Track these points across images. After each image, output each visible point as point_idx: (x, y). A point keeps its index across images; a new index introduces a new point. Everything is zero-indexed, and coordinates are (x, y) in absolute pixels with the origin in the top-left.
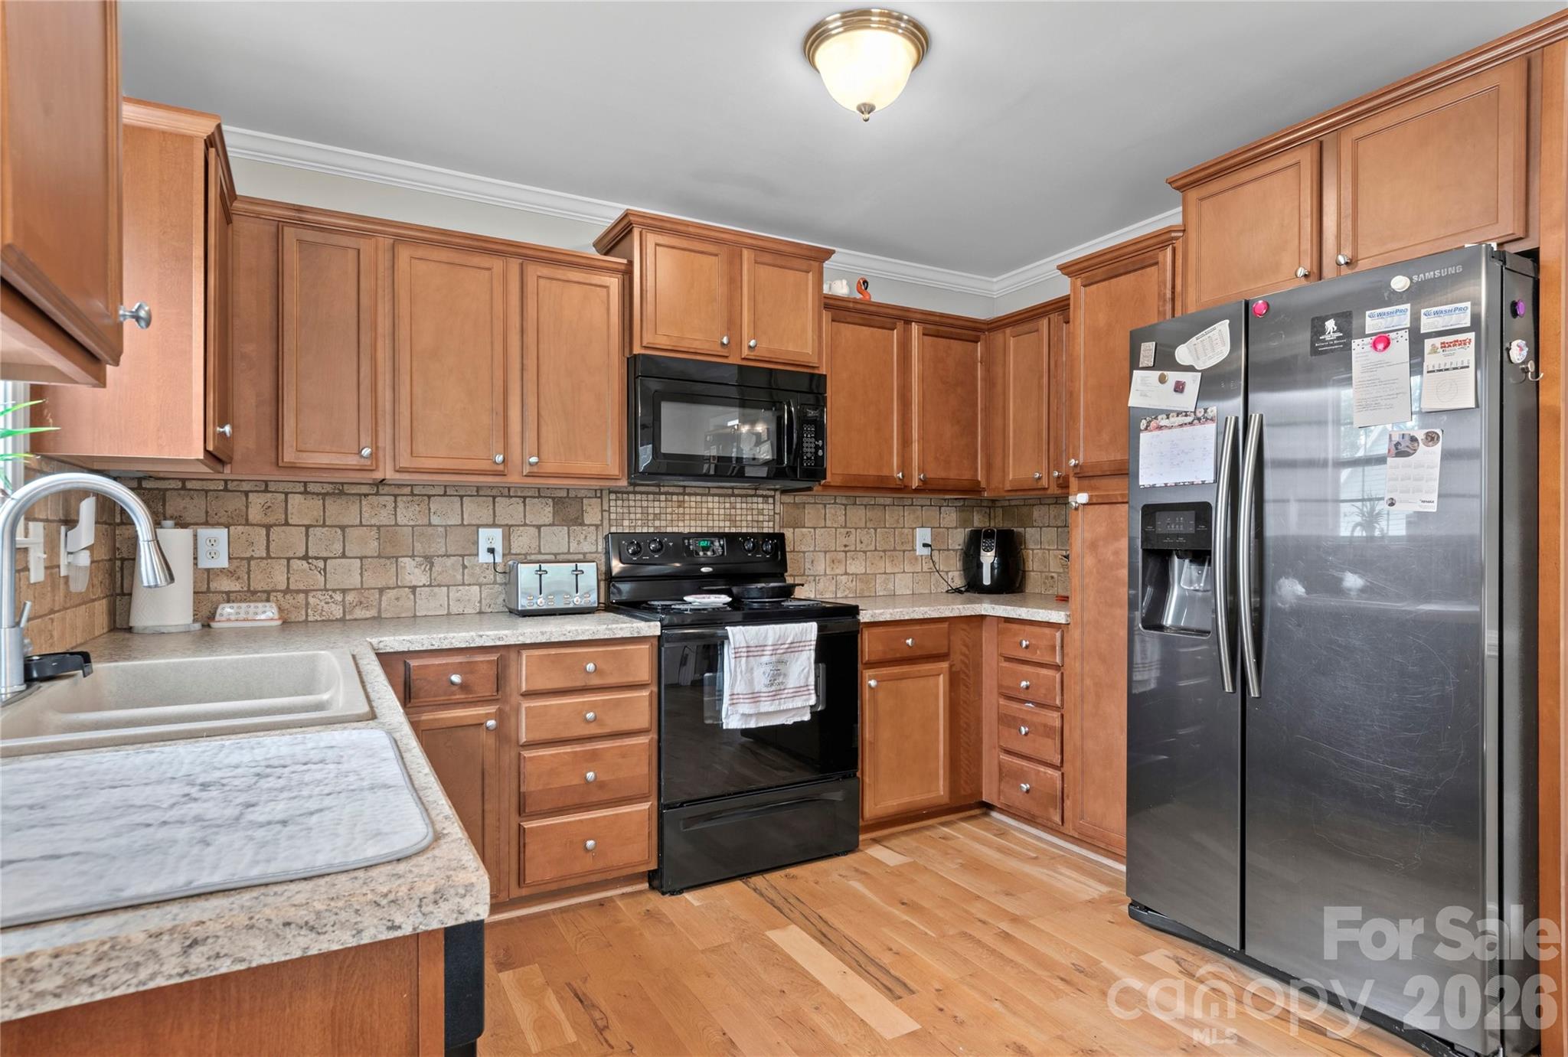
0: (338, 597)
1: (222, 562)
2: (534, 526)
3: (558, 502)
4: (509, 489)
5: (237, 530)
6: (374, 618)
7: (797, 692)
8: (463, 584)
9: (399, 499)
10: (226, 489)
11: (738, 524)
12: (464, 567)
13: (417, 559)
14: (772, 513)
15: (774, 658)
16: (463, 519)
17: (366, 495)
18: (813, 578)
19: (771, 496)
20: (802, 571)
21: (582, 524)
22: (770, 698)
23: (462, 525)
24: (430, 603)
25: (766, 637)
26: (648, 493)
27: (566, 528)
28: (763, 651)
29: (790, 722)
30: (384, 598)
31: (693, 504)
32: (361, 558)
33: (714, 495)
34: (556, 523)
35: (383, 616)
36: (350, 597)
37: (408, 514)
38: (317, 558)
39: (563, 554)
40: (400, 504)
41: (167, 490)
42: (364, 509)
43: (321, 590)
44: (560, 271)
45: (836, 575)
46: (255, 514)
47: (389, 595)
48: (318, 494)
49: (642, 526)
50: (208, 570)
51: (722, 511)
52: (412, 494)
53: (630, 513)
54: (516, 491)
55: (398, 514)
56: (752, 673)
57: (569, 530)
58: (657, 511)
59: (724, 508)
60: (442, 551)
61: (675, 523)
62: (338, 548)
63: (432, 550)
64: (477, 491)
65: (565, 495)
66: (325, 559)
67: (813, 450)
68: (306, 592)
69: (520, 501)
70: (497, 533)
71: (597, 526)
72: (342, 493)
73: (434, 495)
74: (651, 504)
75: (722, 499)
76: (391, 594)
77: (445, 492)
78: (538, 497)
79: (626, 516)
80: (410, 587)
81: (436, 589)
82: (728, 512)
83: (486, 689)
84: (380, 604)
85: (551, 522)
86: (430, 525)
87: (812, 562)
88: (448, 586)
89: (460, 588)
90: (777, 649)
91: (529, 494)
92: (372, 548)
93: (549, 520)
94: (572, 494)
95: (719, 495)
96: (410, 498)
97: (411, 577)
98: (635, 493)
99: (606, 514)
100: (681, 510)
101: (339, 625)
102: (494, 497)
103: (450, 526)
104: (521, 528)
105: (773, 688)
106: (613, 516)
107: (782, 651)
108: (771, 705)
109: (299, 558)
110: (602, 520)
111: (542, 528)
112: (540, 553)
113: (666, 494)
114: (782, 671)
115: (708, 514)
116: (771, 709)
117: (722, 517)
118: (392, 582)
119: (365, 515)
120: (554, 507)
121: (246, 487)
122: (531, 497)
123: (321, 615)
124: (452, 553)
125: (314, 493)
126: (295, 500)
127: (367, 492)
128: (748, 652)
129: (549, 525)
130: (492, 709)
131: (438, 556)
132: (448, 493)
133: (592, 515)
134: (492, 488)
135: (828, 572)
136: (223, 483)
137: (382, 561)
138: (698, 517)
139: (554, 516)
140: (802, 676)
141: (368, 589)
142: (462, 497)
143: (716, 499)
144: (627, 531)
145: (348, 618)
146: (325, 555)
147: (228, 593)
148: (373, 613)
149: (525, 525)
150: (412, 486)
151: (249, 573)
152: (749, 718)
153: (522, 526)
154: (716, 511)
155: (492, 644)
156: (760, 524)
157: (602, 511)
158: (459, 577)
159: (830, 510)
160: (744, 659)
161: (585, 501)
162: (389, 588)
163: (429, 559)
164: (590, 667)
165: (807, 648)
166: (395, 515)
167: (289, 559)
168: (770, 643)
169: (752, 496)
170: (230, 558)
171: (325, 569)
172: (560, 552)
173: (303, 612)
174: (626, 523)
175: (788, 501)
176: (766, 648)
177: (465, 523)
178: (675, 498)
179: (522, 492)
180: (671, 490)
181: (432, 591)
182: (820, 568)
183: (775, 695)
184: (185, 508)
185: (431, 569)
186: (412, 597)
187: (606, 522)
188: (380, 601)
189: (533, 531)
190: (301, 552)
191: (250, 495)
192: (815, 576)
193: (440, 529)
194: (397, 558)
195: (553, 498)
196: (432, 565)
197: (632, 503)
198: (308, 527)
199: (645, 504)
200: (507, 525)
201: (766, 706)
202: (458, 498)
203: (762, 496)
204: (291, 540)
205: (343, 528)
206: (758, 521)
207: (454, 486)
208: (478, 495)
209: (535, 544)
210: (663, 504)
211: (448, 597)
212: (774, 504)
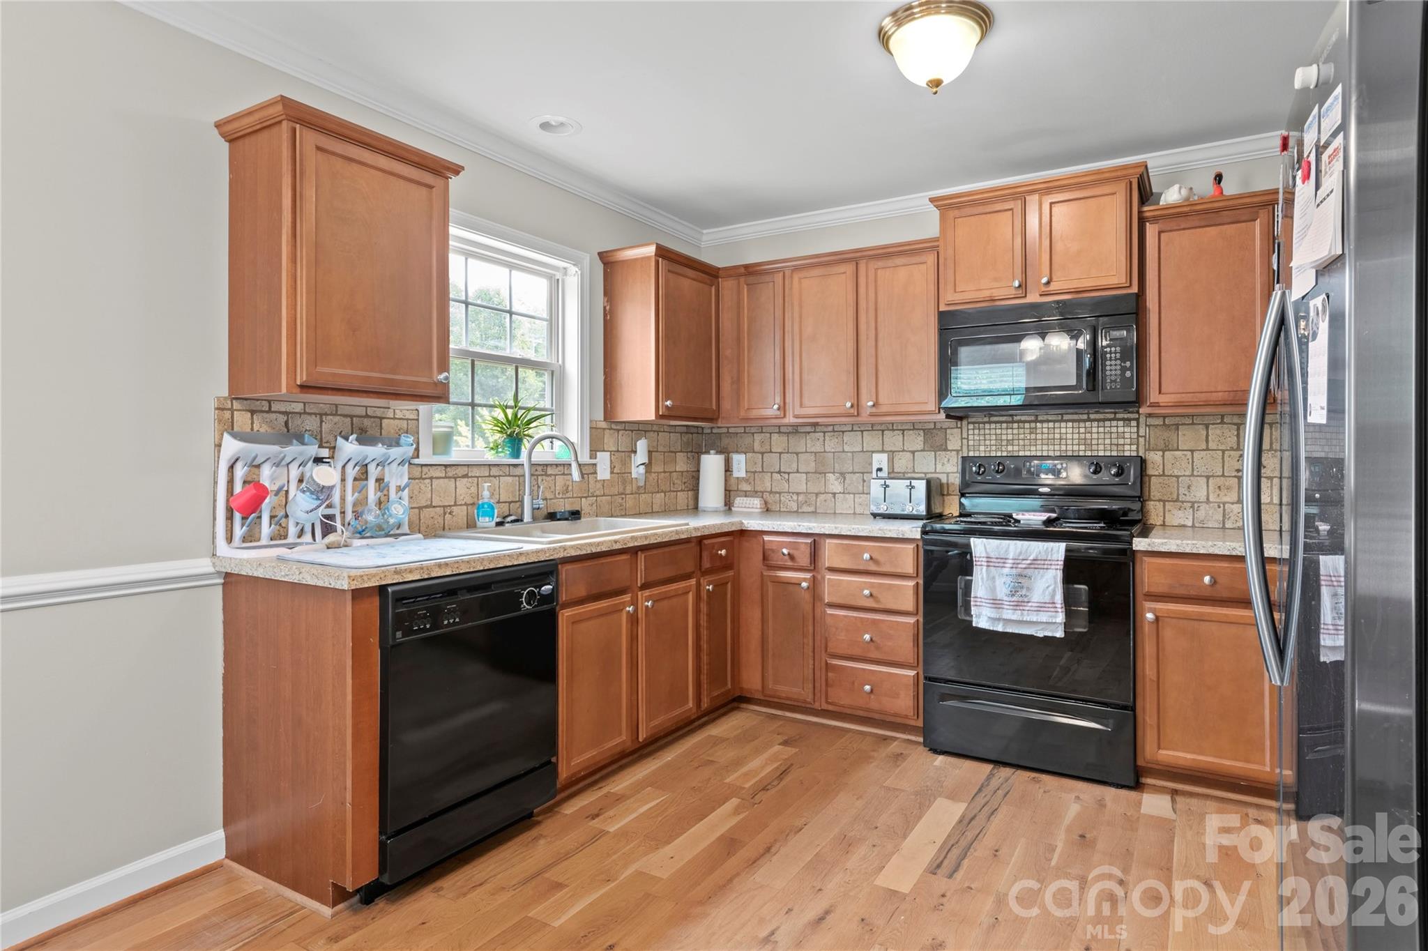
0: (795, 497)
1: (742, 474)
2: (909, 451)
3: (927, 432)
4: (893, 424)
5: (749, 455)
6: (813, 512)
7: (1041, 608)
8: (863, 493)
9: (826, 434)
10: (745, 432)
11: (1095, 447)
12: (864, 481)
13: (836, 475)
14: (1135, 436)
15: (1014, 571)
16: (863, 448)
17: (809, 433)
18: (1189, 505)
19: (1134, 419)
20: (1175, 497)
21: (946, 450)
22: (1011, 607)
23: (863, 451)
24: (845, 504)
25: (1007, 551)
26: (1002, 422)
27: (933, 453)
28: (1004, 563)
29: (1040, 634)
30: (818, 500)
31: (1045, 430)
32: (806, 473)
33: (1067, 421)
34: (926, 449)
35: (818, 511)
36: (801, 498)
37: (831, 444)
38: (784, 473)
39: (931, 473)
40: (827, 438)
41: (721, 433)
42: (808, 442)
43: (786, 492)
44: (891, 261)
45: (1224, 504)
46: (757, 447)
47: (821, 498)
48: (785, 433)
49: (996, 451)
50: (738, 478)
51: (1076, 436)
52: (834, 431)
53: (985, 440)
54: (897, 426)
55: (826, 445)
56: (994, 582)
57: (935, 454)
58: (1010, 437)
59: (1079, 433)
60: (850, 470)
61: (1027, 448)
62: (794, 466)
63: (845, 468)
64: (872, 427)
65: (933, 427)
66: (789, 473)
67: (1119, 372)
68: (780, 493)
69: (901, 432)
70: (884, 457)
71: (958, 451)
72: (797, 432)
73: (846, 431)
74: (1004, 432)
75: (1076, 425)
76: (822, 497)
77: (853, 428)
78: (913, 430)
79: (982, 443)
80: (832, 493)
81: (847, 496)
82: (1082, 436)
83: (804, 560)
84: (816, 504)
85: (922, 448)
86: (843, 451)
87: (1189, 487)
88: (854, 494)
89: (861, 495)
90: (1018, 564)
91: (906, 428)
92: (812, 467)
93: (920, 447)
94: (938, 426)
95: (1073, 421)
96: (832, 433)
97: (833, 487)
98: (990, 422)
99: (965, 441)
100: (1033, 436)
101: (795, 514)
102: (883, 431)
103: (855, 452)
104: (901, 453)
105: (1015, 599)
106: (971, 443)
107: (1024, 566)
108: (1013, 614)
109: (776, 472)
110: (962, 447)
111: (916, 453)
112: (914, 472)
113: (1018, 422)
114: (1025, 585)
115: (1061, 439)
116: (1014, 617)
117: (1076, 442)
118: (822, 490)
119: (808, 446)
120: (924, 437)
121: (753, 430)
122: (908, 430)
123: (787, 508)
124: (857, 471)
125: (783, 433)
126: (775, 437)
127: (809, 431)
128: (988, 562)
129: (921, 451)
130: (808, 575)
131: (848, 473)
132: (854, 429)
133: (954, 442)
134: (881, 424)
135: (1211, 500)
136: (743, 429)
137: (818, 475)
138: (1051, 442)
139: (924, 444)
140: (1047, 593)
141: (811, 493)
142: (862, 431)
143: (1070, 424)
144: (983, 455)
145: (800, 511)
146: (788, 471)
147: (746, 491)
148: (811, 509)
149: (903, 451)
150: (833, 425)
151: (754, 480)
152: (997, 622)
153: (902, 451)
154: (1069, 436)
155: (806, 532)
156: (1120, 448)
157: (962, 439)
158: (861, 488)
159: (1214, 432)
160: (985, 568)
161: (948, 431)
162: (821, 493)
163: (843, 474)
164: (866, 556)
165: (1053, 567)
166: (824, 445)
167: (772, 473)
168: (1011, 557)
169: (1110, 420)
170: (746, 472)
171: (788, 480)
172: (929, 471)
173: (778, 506)
174: (982, 448)
175: (1156, 423)
176: (1007, 561)
177: (865, 450)
178: (1027, 425)
179: (902, 426)
180: (1023, 418)
181: (844, 497)
182: (1199, 492)
183: (1017, 606)
184: (729, 443)
185: (844, 482)
186: (833, 500)
187: (965, 448)
188: (816, 501)
189: (909, 455)
190: (777, 470)
191: (755, 435)
192: (1193, 503)
193: (849, 454)
194: (825, 473)
195: (924, 430)
196: (845, 479)
197: (987, 432)
198: (780, 453)
199: (999, 431)
200: (891, 451)
201: (1008, 614)
202: (860, 433)
203: (1123, 419)
204: (772, 460)
205: (797, 454)
206: (1117, 445)
207: (858, 424)
208: (873, 430)
209: (910, 465)
210: (1015, 431)
211: (854, 501)
212: (1138, 426)
